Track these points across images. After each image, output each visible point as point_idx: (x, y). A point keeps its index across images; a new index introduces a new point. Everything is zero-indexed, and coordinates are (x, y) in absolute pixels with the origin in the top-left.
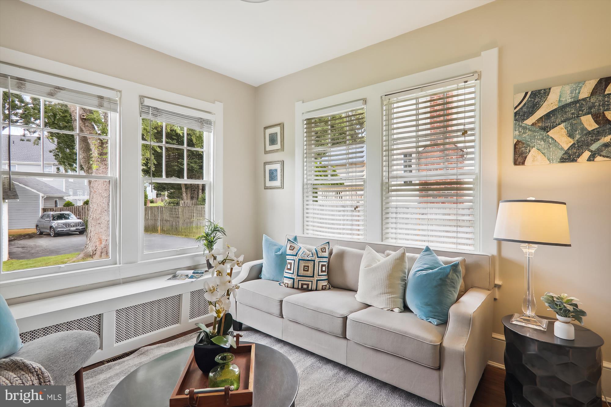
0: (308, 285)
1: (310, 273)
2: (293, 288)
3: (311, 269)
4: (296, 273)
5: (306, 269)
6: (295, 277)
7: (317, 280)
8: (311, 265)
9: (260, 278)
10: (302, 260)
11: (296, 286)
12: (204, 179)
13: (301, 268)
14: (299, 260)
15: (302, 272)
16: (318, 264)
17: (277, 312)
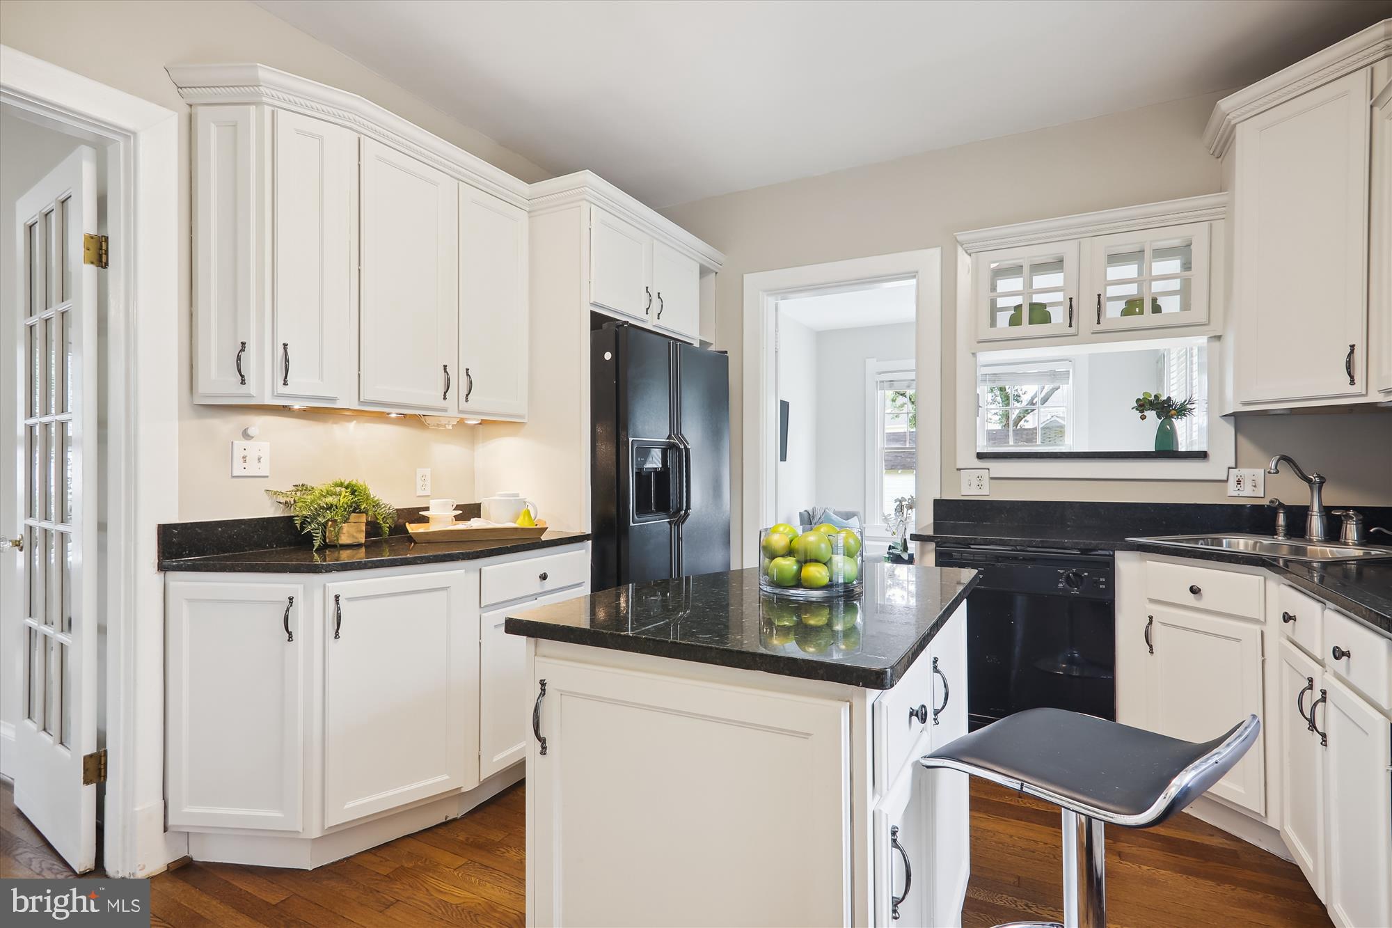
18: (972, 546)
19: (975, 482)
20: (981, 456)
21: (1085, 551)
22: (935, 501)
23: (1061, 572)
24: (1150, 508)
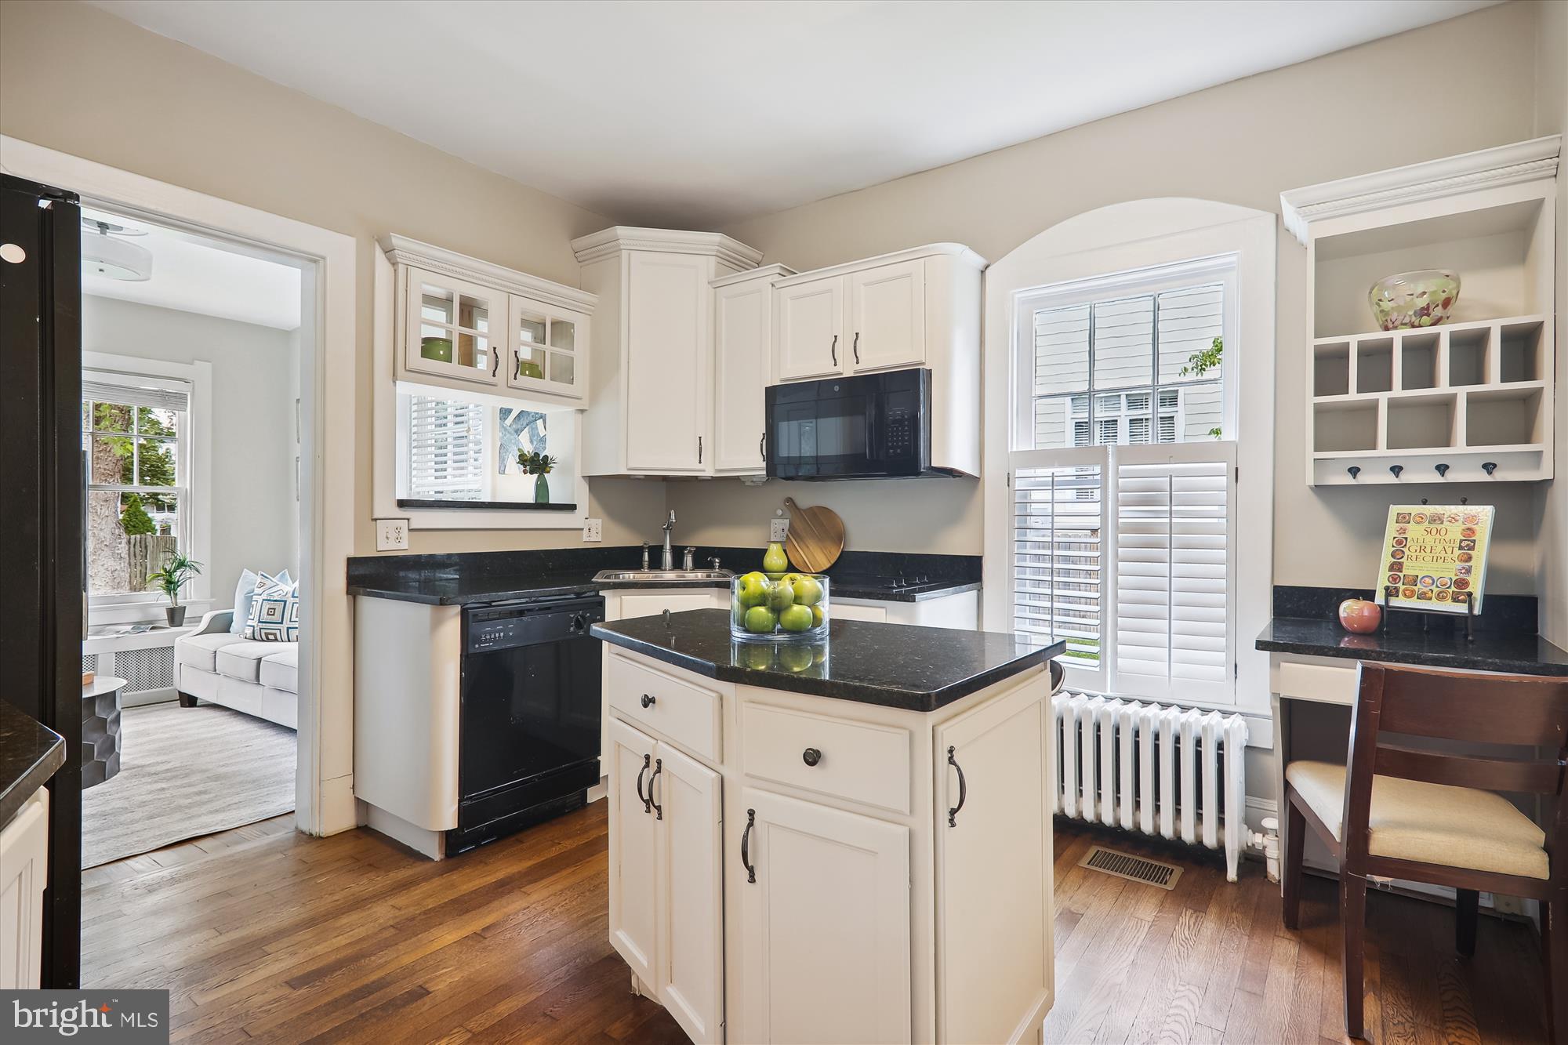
0: (275, 635)
1: (277, 617)
2: (254, 639)
3: (278, 614)
4: (256, 619)
5: (271, 612)
6: (255, 624)
7: (288, 628)
8: (279, 607)
9: (229, 632)
10: (266, 600)
11: (257, 636)
12: (177, 484)
13: (265, 611)
14: (264, 600)
15: (265, 617)
16: (291, 606)
17: (211, 667)
18: (494, 604)
19: (393, 535)
20: (402, 504)
21: (578, 595)
22: (349, 559)
23: (572, 616)
24: (542, 554)
